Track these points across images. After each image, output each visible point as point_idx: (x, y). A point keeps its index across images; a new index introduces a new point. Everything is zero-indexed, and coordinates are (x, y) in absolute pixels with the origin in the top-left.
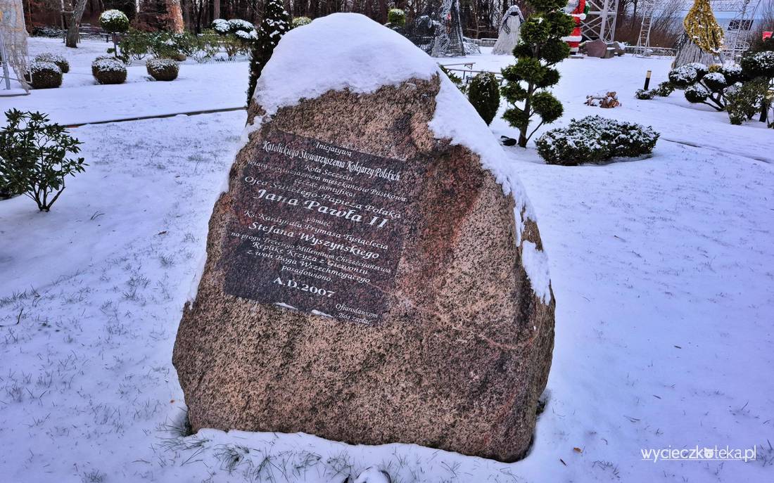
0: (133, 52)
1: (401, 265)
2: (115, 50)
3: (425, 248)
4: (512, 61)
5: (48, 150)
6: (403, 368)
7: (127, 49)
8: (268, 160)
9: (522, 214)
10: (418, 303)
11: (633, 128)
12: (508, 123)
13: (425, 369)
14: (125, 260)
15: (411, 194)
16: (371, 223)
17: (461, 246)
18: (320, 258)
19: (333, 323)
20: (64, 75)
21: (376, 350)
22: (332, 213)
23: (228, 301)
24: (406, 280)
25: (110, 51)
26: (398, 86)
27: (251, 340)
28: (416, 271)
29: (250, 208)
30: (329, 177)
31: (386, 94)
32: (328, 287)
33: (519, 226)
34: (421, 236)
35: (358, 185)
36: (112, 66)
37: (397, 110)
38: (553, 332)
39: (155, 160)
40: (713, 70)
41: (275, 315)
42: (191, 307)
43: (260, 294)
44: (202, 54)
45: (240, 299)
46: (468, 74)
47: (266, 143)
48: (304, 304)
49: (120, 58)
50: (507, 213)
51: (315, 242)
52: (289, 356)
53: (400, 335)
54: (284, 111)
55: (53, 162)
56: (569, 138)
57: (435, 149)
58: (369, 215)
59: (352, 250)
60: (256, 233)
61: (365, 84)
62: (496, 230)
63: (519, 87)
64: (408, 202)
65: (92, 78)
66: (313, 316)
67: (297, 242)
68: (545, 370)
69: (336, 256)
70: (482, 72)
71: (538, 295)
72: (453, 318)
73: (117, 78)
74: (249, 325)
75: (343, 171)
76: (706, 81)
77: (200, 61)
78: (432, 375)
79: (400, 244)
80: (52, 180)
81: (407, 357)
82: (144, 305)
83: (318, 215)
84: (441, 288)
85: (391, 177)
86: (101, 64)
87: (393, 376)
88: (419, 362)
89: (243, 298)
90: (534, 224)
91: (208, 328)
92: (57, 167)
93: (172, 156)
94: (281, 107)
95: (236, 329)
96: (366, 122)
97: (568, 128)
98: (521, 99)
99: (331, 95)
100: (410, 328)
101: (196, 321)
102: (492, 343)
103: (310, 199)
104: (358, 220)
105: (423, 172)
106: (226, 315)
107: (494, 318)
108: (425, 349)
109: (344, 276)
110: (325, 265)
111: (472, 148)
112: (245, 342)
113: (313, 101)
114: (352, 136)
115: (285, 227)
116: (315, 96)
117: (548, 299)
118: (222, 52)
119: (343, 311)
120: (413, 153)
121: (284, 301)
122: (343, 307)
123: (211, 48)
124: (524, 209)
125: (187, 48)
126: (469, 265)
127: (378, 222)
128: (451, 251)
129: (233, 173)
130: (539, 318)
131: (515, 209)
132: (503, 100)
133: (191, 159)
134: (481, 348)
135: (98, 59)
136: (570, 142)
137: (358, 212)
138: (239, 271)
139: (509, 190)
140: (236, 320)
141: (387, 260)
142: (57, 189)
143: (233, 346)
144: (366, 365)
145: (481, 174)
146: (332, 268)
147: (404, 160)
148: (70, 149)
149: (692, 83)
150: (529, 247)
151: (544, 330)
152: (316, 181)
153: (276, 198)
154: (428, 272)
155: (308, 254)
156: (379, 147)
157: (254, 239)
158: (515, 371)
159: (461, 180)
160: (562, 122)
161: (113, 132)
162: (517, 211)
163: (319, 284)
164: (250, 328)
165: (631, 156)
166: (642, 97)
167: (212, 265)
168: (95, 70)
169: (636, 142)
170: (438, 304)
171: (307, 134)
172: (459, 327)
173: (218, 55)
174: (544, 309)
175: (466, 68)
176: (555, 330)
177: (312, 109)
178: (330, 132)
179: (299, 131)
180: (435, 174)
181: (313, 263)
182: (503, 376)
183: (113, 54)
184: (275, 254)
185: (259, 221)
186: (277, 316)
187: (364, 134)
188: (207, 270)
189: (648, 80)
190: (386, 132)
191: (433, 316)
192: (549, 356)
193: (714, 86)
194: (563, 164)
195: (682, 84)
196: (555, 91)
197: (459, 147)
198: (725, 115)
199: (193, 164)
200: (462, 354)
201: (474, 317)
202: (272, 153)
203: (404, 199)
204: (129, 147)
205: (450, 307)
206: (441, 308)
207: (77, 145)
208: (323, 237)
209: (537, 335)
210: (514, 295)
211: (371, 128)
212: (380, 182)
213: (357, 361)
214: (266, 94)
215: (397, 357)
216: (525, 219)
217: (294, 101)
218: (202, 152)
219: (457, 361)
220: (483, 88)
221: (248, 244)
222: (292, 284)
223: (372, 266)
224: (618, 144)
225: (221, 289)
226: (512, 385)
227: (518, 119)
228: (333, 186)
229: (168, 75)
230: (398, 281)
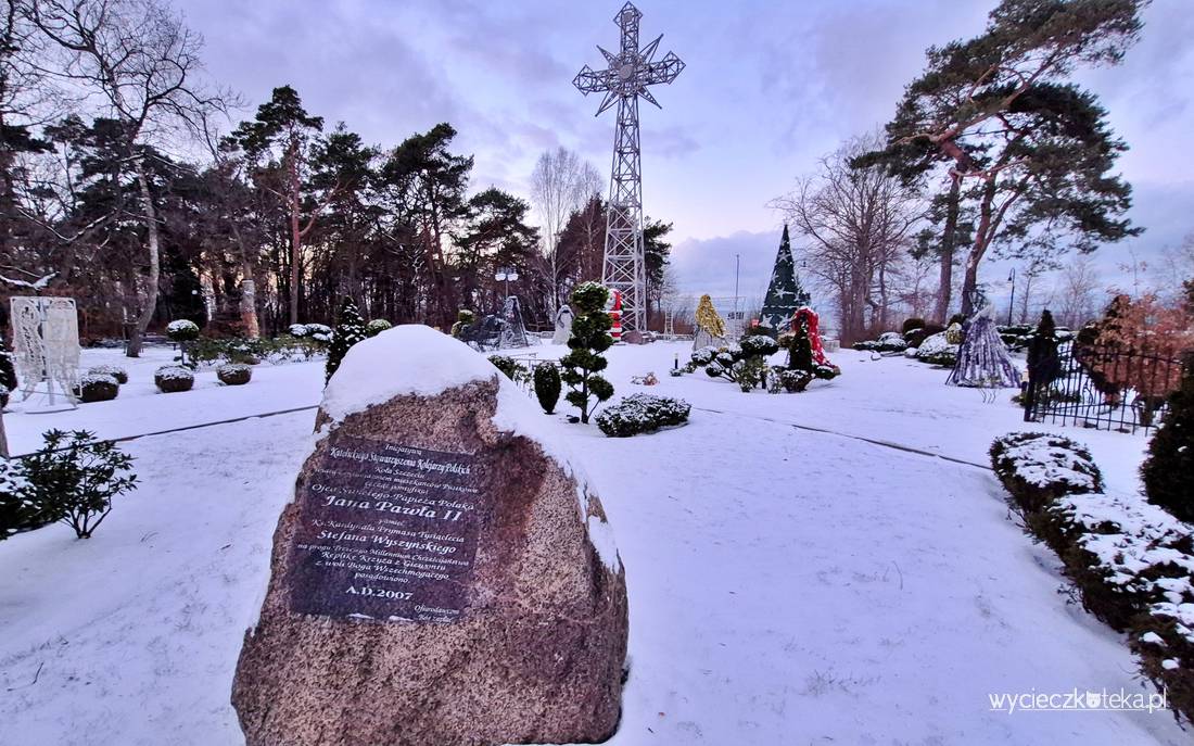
0: (203, 359)
1: (478, 555)
2: (182, 358)
3: (499, 535)
4: (567, 351)
5: (92, 470)
6: (489, 663)
7: (195, 356)
8: (336, 467)
9: (584, 492)
10: (498, 593)
11: (670, 401)
12: (571, 403)
13: (511, 659)
14: (180, 584)
15: (482, 485)
16: (446, 518)
17: (534, 529)
18: (395, 559)
19: (412, 627)
20: (121, 386)
21: (460, 648)
22: (405, 512)
23: (295, 621)
24: (484, 570)
25: (176, 359)
26: (461, 388)
27: (323, 661)
28: (493, 560)
29: (318, 516)
30: (400, 477)
31: (450, 396)
32: (406, 590)
33: (583, 504)
34: (495, 525)
35: (429, 482)
36: (177, 374)
37: (461, 409)
38: (625, 597)
39: (221, 468)
40: (722, 351)
41: (349, 627)
42: (252, 634)
43: (331, 608)
44: (278, 356)
45: (309, 616)
46: (533, 363)
47: (334, 450)
48: (380, 611)
49: (187, 365)
50: (571, 494)
51: (389, 543)
52: (367, 672)
53: (483, 629)
54: (352, 418)
55: (99, 483)
56: (622, 413)
57: (500, 441)
58: (443, 510)
59: (428, 547)
60: (326, 542)
61: (430, 388)
62: (563, 511)
63: (575, 373)
64: (480, 493)
65: (155, 388)
66: (391, 623)
67: (370, 546)
68: (623, 638)
69: (412, 555)
70: (544, 361)
71: (607, 566)
72: (533, 603)
73: (183, 385)
74: (320, 644)
75: (414, 469)
76: (719, 359)
77: (275, 363)
78: (518, 665)
79: (476, 534)
80: (96, 502)
81: (492, 650)
82: (201, 634)
83: (391, 516)
84: (518, 574)
85: (460, 471)
86: (165, 373)
87: (479, 674)
88: (505, 654)
89: (313, 615)
90: (597, 500)
91: (273, 654)
92: (102, 488)
93: (241, 462)
94: (349, 414)
95: (305, 652)
96: (434, 422)
97: (620, 405)
98: (578, 383)
99: (398, 400)
100: (492, 620)
101: (259, 649)
102: (571, 621)
103: (383, 500)
104: (432, 516)
105: (491, 464)
106: (294, 637)
107: (571, 595)
108: (509, 638)
109: (421, 575)
110: (401, 566)
111: (533, 438)
112: (316, 664)
113: (381, 406)
114: (421, 436)
115: (357, 532)
116: (383, 401)
117: (617, 567)
118: (299, 353)
119: (423, 613)
120: (480, 447)
121: (358, 612)
122: (422, 608)
123: (287, 351)
124: (586, 487)
125: (262, 352)
126: (542, 547)
127: (452, 516)
128: (524, 536)
129: (300, 482)
130: (611, 588)
131: (578, 489)
132: (564, 384)
133: (262, 462)
134: (562, 627)
135: (162, 368)
136: (623, 417)
137: (431, 508)
138: (308, 585)
139: (570, 473)
140: (305, 641)
141: (464, 552)
142: (102, 511)
143: (302, 671)
144: (451, 666)
145: (544, 460)
146: (409, 568)
147: (473, 454)
148: (120, 467)
149: (709, 362)
150: (594, 522)
151: (617, 599)
152: (387, 482)
153: (347, 503)
154: (505, 560)
155: (382, 557)
156: (446, 443)
157: (323, 548)
158: (595, 645)
159: (528, 468)
160: (614, 401)
161: (175, 441)
162: (580, 491)
163: (397, 587)
164: (322, 647)
165: (673, 424)
166: (676, 375)
167: (278, 583)
168: (158, 379)
169: (675, 413)
170: (517, 590)
171: (376, 437)
172: (540, 610)
173: (295, 357)
174: (615, 579)
175: (530, 358)
176: (628, 596)
177: (380, 413)
178: (399, 434)
179: (367, 435)
180: (503, 464)
181: (389, 566)
182: (585, 653)
183: (180, 362)
184: (347, 561)
185: (329, 529)
186: (351, 629)
187: (432, 433)
188: (271, 589)
189: (676, 361)
190: (453, 430)
191: (514, 603)
192: (625, 623)
193: (725, 363)
194: (620, 436)
195: (702, 363)
196: (604, 374)
197: (522, 438)
198: (737, 384)
199: (264, 468)
200: (545, 637)
201: (552, 597)
202: (340, 458)
203: (475, 491)
204: (192, 456)
205: (528, 591)
206: (520, 594)
207: (129, 462)
208: (398, 538)
209: (611, 606)
210: (585, 569)
211: (438, 427)
212: (452, 478)
213: (442, 664)
214: (334, 403)
215: (482, 652)
216: (588, 496)
217: (362, 408)
218: (275, 454)
219: (540, 646)
220: (546, 374)
221: (317, 554)
222: (367, 591)
223: (450, 561)
224: (661, 416)
225: (288, 608)
226: (595, 661)
227: (578, 399)
228: (404, 485)
229: (241, 378)
230: (476, 573)
